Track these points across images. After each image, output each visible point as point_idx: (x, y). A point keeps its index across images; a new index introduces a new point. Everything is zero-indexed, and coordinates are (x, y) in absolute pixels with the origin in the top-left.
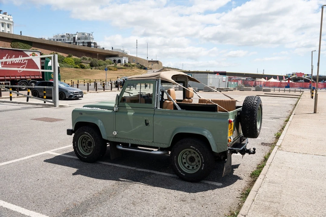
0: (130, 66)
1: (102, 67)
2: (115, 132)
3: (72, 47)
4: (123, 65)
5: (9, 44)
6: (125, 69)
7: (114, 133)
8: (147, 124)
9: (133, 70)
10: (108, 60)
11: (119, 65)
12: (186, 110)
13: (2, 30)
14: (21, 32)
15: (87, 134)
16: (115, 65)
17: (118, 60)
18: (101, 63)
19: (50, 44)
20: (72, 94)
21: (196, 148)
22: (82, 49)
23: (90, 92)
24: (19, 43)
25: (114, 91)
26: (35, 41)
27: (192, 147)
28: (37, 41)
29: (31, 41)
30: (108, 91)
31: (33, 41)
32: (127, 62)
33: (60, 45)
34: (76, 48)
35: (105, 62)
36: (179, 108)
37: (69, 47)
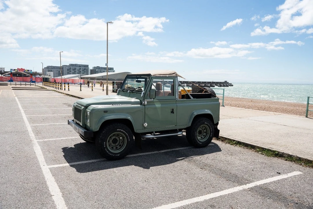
2: (146, 123)
7: (144, 125)
8: (172, 112)
12: (196, 98)
15: (120, 131)
21: (208, 123)
27: (206, 123)
36: (192, 98)
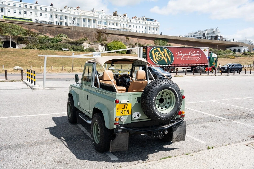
0: (248, 54)
1: (221, 56)
3: (198, 41)
4: (242, 53)
5: (153, 41)
6: (243, 57)
9: (251, 57)
10: (228, 49)
11: (237, 54)
13: (149, 32)
14: (162, 33)
16: (234, 54)
17: (237, 50)
18: (220, 52)
19: (181, 39)
20: (161, 77)
22: (206, 42)
23: (187, 76)
24: (159, 40)
25: (210, 75)
26: (170, 38)
28: (172, 38)
29: (168, 38)
30: (204, 76)
31: (169, 38)
32: (246, 51)
33: (188, 40)
34: (201, 41)
35: (224, 52)
36: (100, 87)
37: (196, 41)
